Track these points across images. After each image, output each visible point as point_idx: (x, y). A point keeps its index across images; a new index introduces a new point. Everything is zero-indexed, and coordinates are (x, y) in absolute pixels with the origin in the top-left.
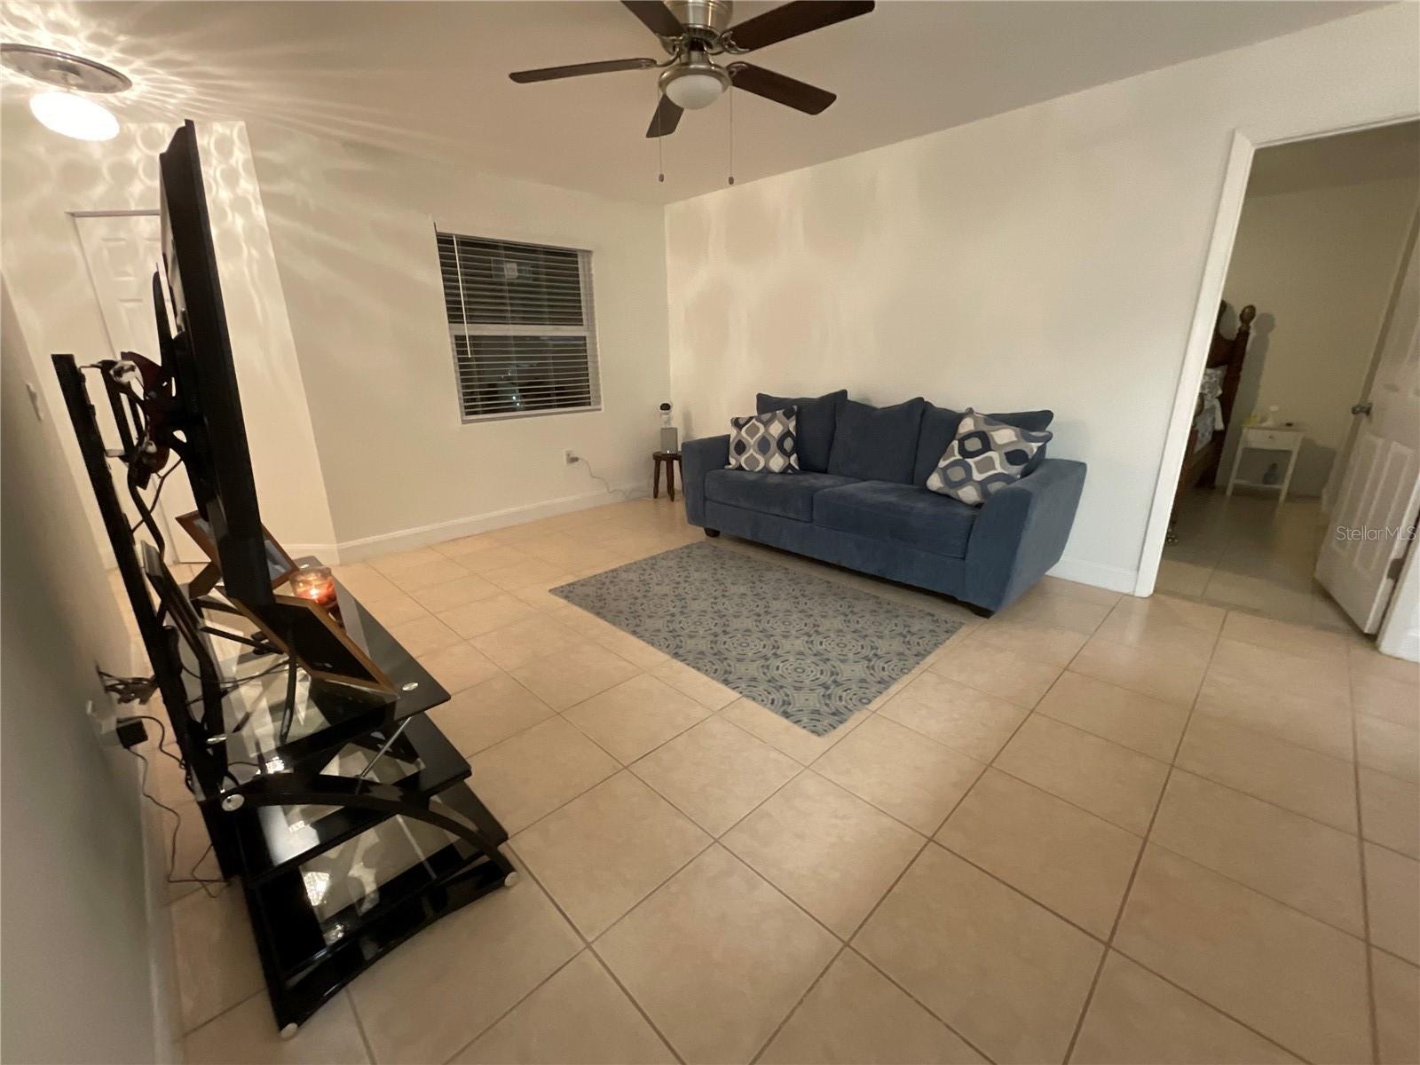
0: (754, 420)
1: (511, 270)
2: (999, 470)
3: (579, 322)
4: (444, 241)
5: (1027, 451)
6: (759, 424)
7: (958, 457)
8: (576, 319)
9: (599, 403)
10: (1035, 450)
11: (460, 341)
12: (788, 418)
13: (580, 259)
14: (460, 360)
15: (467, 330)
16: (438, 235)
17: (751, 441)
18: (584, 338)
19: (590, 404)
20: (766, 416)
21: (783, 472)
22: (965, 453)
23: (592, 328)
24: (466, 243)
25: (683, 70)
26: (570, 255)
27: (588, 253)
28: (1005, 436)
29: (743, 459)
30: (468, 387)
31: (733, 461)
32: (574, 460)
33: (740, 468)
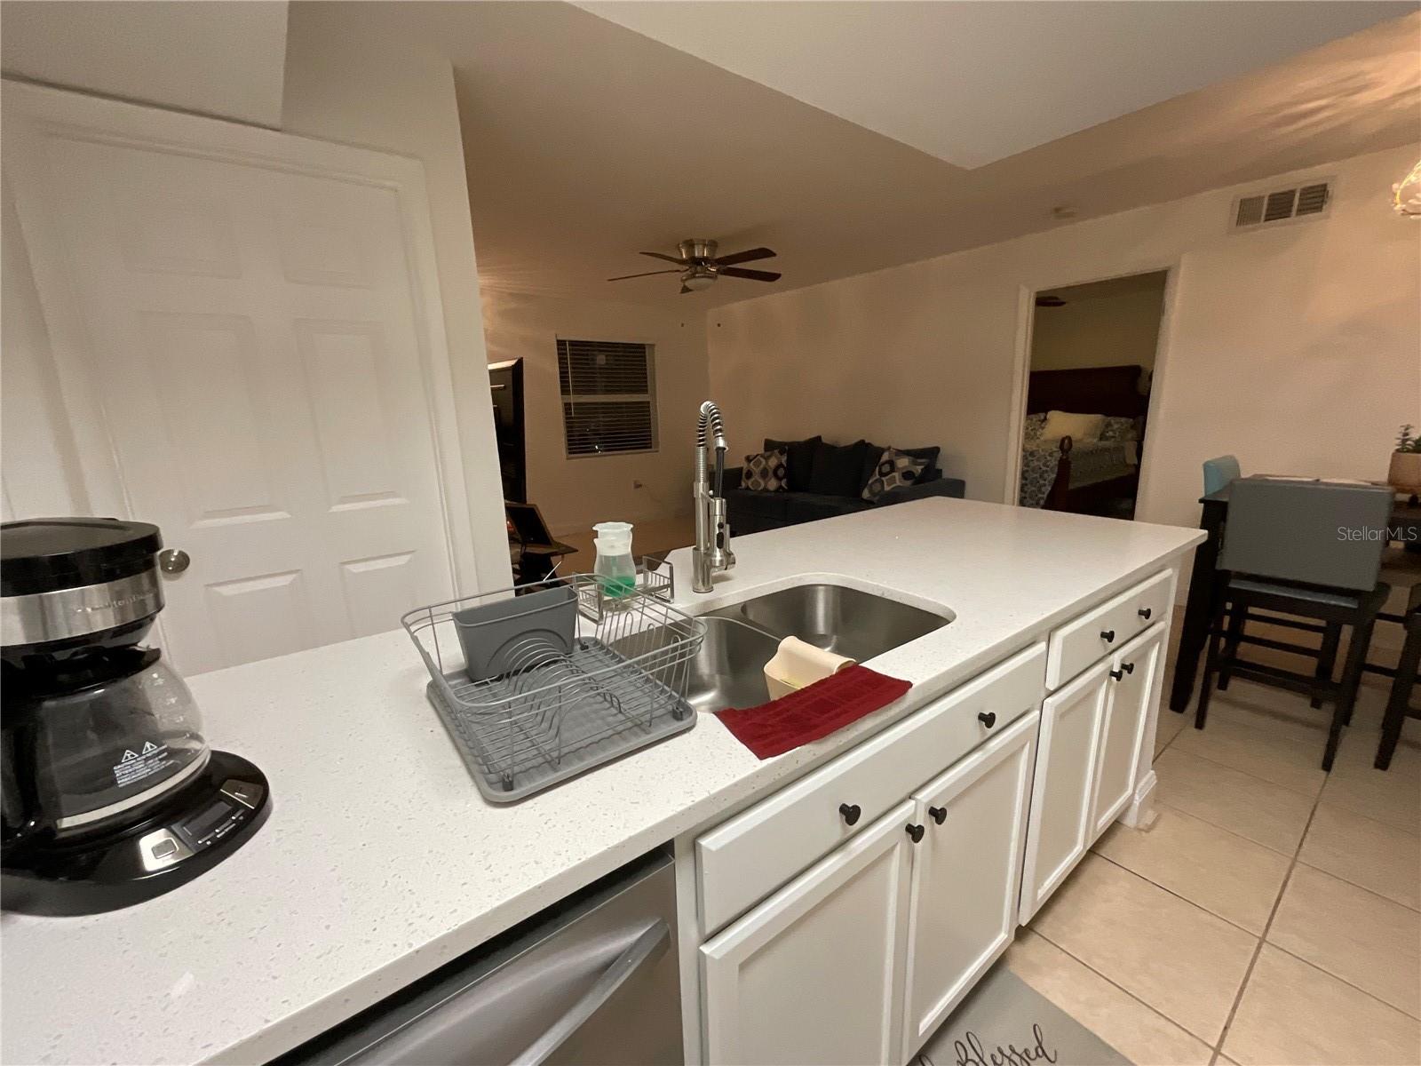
0: (758, 457)
1: (601, 359)
2: (898, 483)
3: (646, 391)
4: (561, 343)
5: (915, 472)
6: (762, 459)
7: (878, 476)
8: (643, 389)
9: (657, 446)
10: (920, 471)
11: (567, 407)
12: (781, 454)
13: (647, 350)
14: (567, 418)
15: (573, 399)
16: (558, 341)
17: (757, 471)
18: (649, 402)
19: (651, 447)
20: (768, 453)
21: (777, 491)
22: (882, 474)
23: (654, 395)
24: (573, 343)
25: (693, 276)
26: (642, 347)
27: (652, 346)
28: (903, 463)
29: (750, 483)
30: (571, 436)
31: (743, 484)
32: (638, 486)
33: (748, 488)
